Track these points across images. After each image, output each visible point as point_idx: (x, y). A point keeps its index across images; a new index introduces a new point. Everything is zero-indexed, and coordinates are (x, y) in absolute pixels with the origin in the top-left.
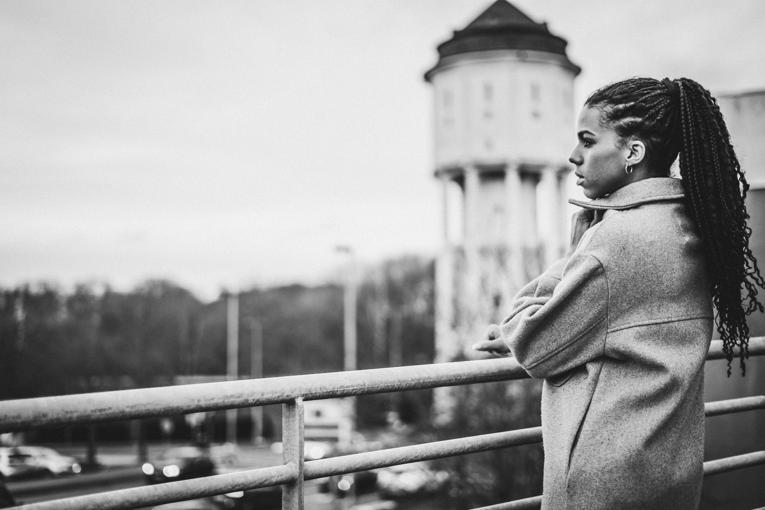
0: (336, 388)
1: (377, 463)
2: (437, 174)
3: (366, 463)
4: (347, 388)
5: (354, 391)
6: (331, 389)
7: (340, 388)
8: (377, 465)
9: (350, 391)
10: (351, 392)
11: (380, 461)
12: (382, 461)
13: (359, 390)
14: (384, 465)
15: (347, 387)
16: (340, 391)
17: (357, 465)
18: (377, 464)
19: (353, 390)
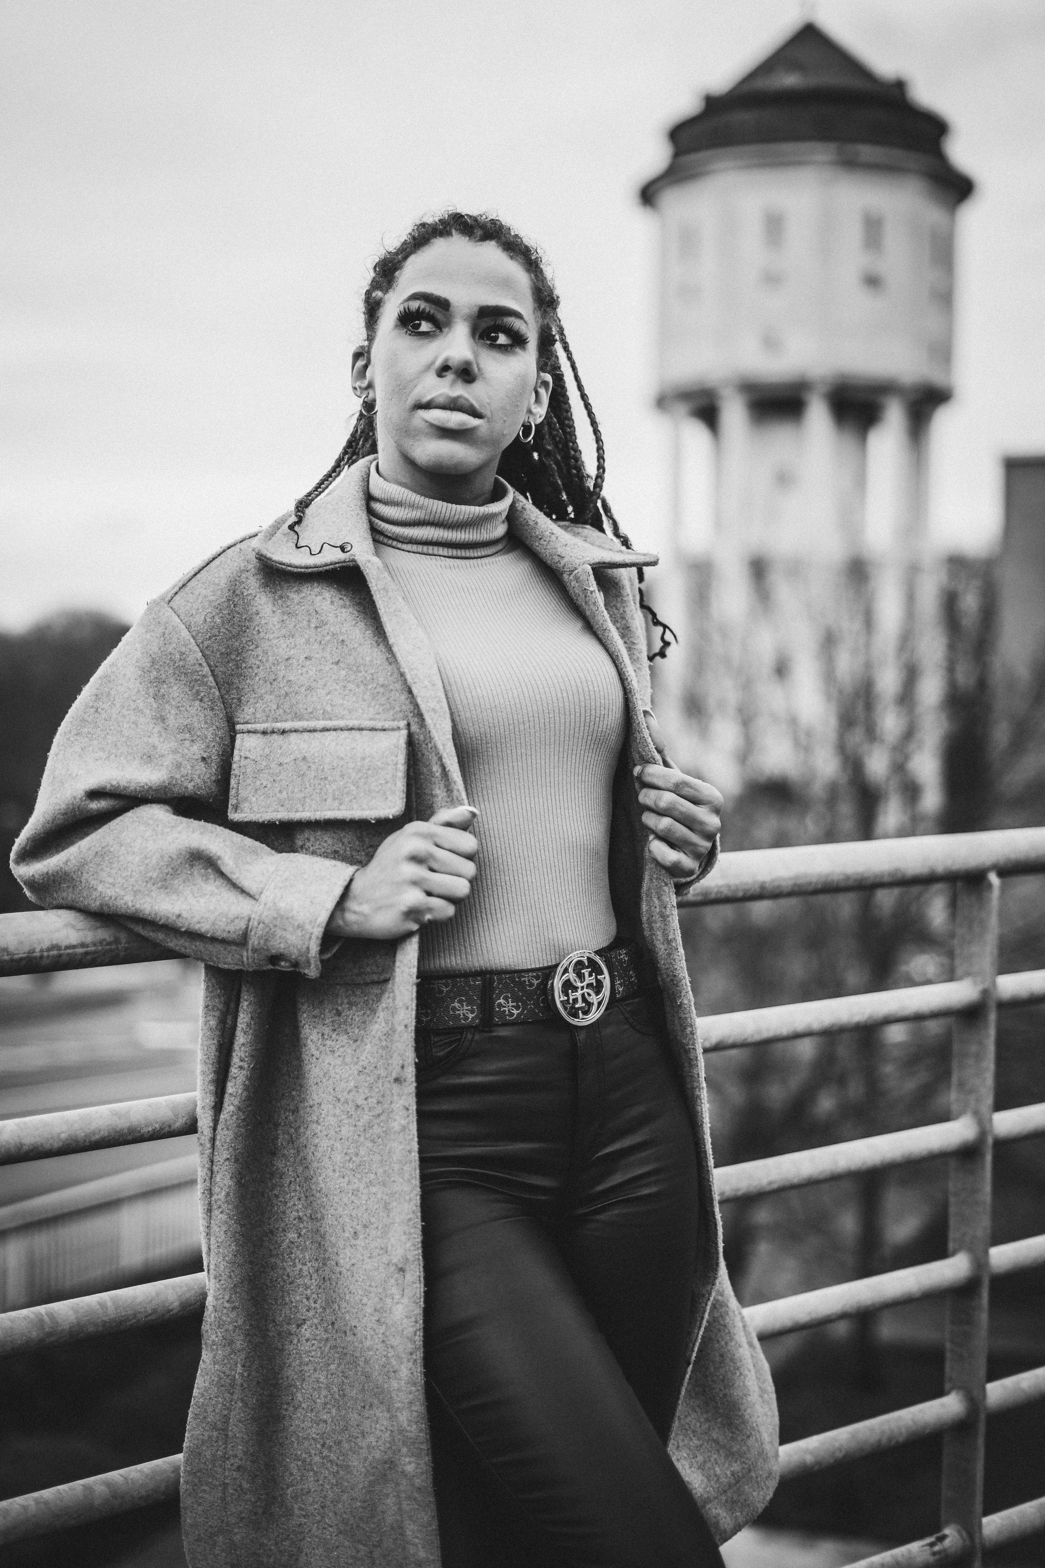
0: (38, 950)
1: (150, 1129)
2: (662, 402)
3: (118, 1129)
4: (68, 951)
5: (89, 957)
6: (24, 953)
7: (48, 950)
8: (151, 1133)
9: (79, 957)
10: (81, 959)
11: (156, 1123)
12: (163, 1124)
13: (104, 955)
14: (169, 1132)
15: (67, 948)
16: (48, 956)
17: (94, 1134)
18: (149, 1132)
19: (87, 953)
